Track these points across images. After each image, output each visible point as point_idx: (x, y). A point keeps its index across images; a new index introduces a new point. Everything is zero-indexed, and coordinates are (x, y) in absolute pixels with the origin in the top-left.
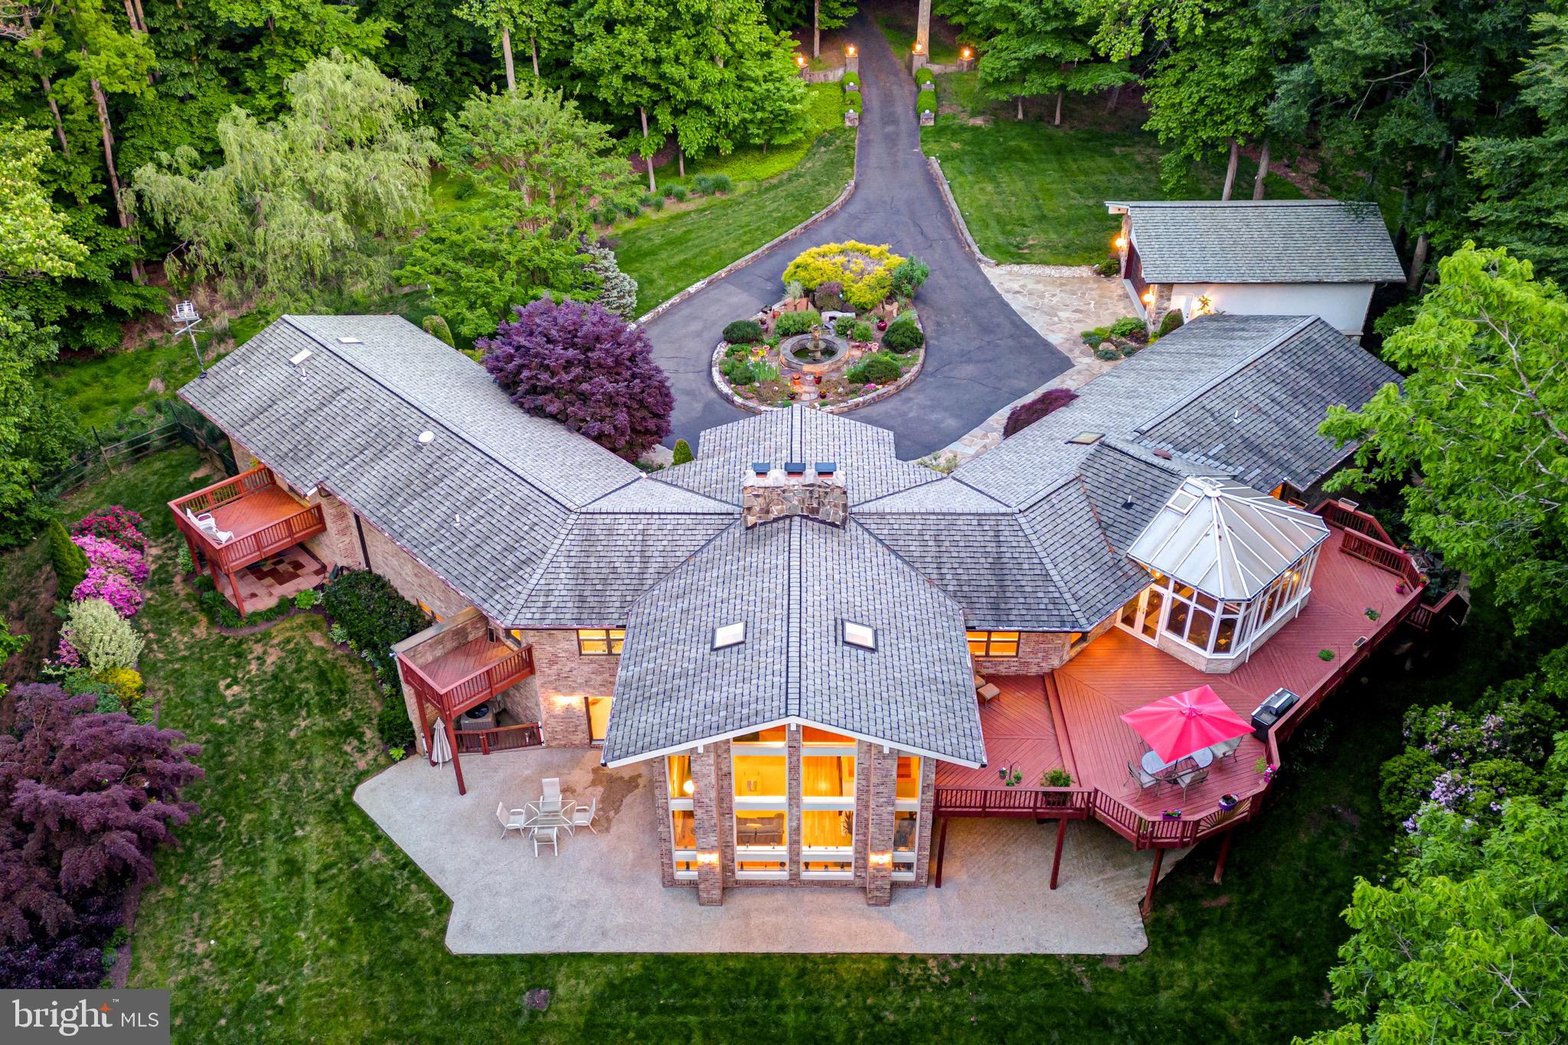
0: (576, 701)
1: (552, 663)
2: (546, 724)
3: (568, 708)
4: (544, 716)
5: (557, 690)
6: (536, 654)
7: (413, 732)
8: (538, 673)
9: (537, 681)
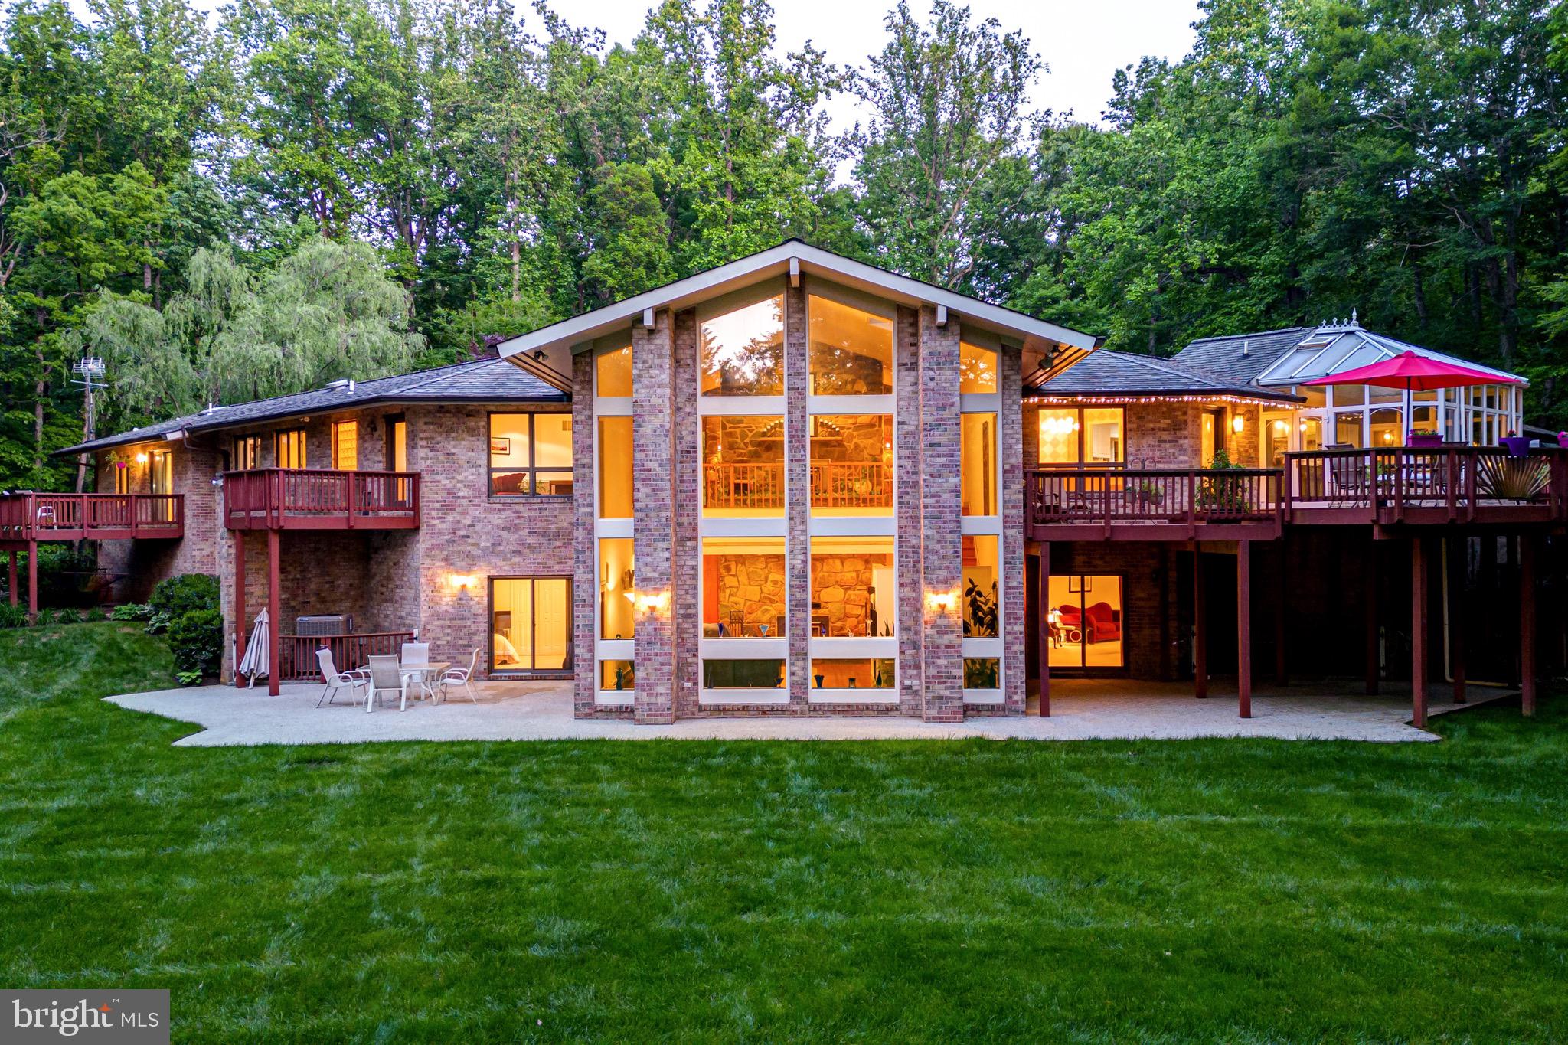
0: (473, 582)
1: (448, 507)
2: (426, 631)
3: (463, 595)
4: (424, 615)
5: (448, 562)
6: (425, 491)
7: (220, 630)
8: (423, 530)
9: (423, 543)
